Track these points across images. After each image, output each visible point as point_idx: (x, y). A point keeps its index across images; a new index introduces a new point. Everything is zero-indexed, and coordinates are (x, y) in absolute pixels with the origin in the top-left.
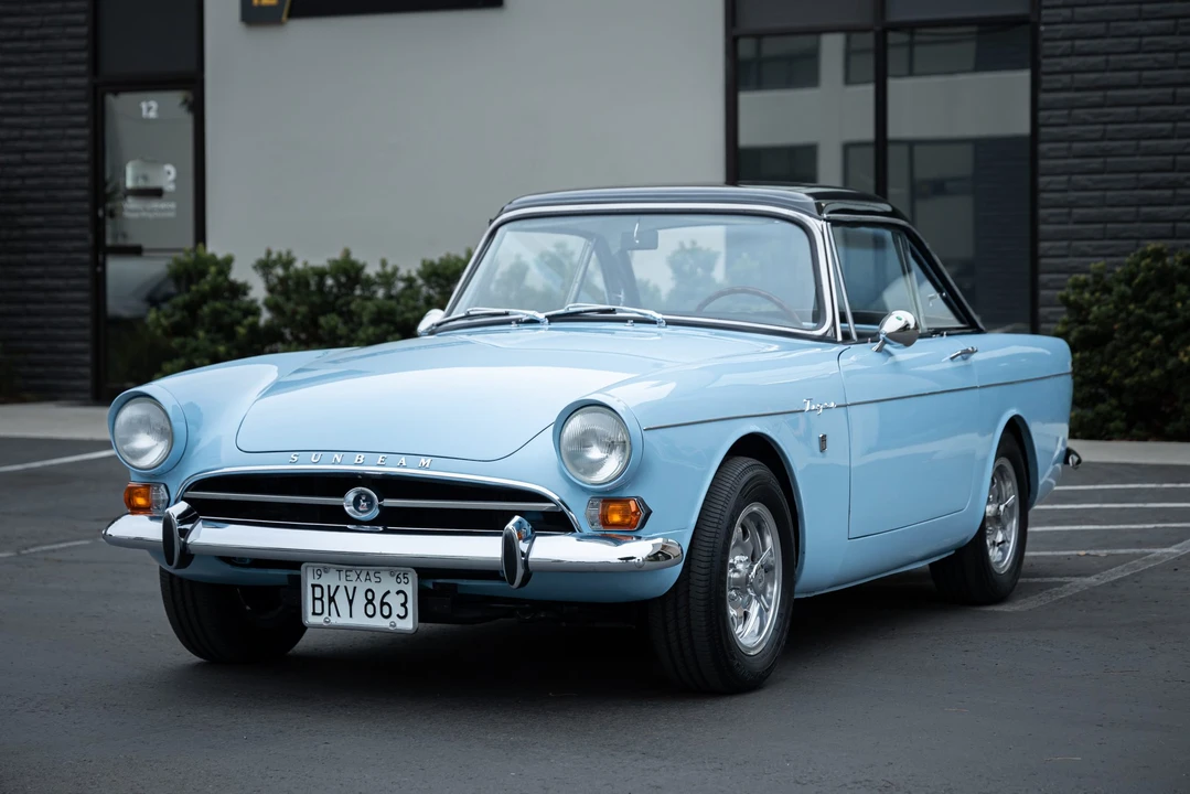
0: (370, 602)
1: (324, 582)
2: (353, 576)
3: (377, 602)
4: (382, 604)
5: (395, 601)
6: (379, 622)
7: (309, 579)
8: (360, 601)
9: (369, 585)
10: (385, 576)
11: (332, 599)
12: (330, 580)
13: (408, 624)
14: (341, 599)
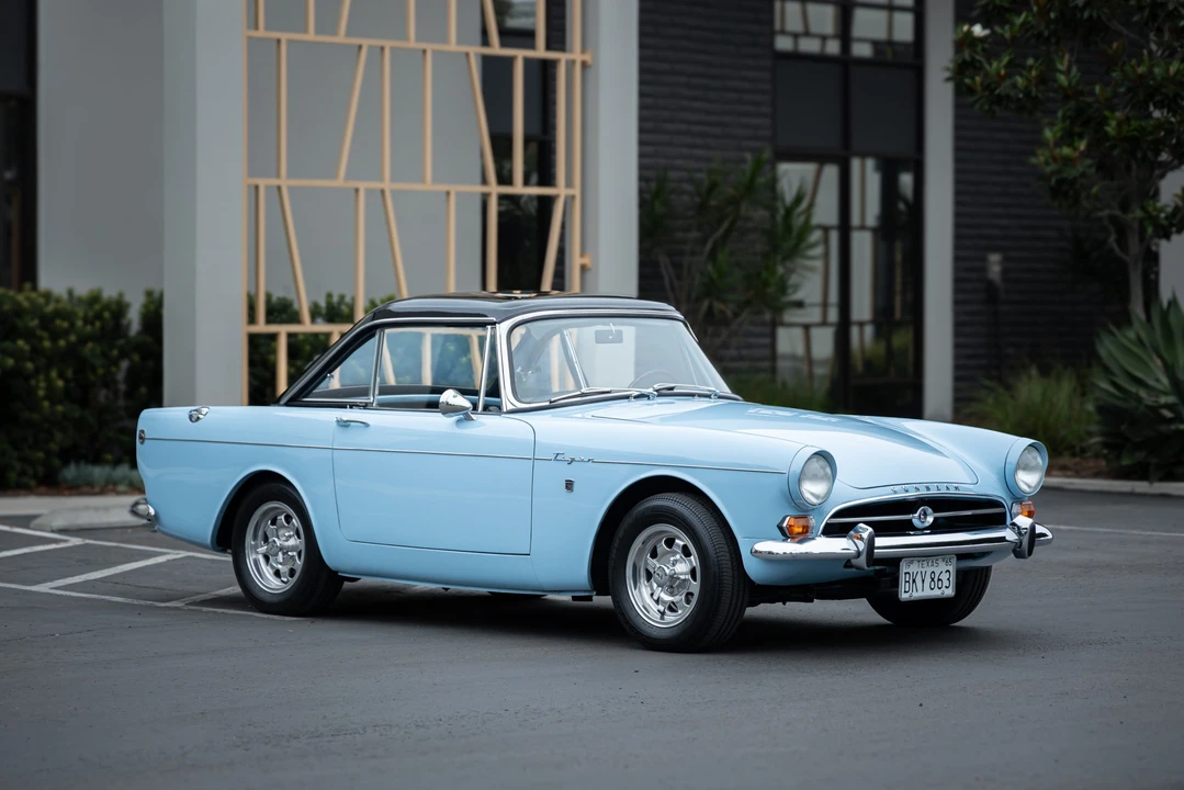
0: (933, 580)
1: (910, 571)
2: (925, 563)
3: (936, 580)
4: (939, 580)
5: (944, 577)
6: (936, 593)
7: (904, 568)
8: (928, 580)
9: (932, 569)
10: (940, 562)
11: (914, 581)
12: (914, 568)
13: (950, 592)
14: (919, 580)
